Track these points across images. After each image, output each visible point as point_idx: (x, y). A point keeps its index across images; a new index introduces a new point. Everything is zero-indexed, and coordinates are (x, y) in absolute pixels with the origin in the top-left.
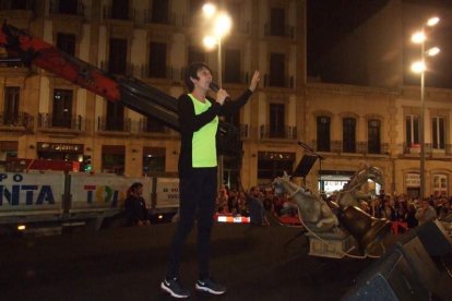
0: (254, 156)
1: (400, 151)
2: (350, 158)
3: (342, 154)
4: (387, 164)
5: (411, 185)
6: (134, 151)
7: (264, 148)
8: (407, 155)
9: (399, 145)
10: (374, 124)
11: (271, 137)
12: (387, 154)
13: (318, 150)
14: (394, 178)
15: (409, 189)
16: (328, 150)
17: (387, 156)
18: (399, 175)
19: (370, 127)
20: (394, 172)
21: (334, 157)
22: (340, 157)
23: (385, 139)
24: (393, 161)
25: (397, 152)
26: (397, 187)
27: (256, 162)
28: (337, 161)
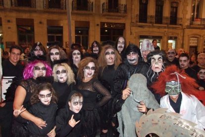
0: (98, 25)
1: (187, 23)
2: (159, 28)
3: (155, 25)
4: (180, 32)
5: (192, 44)
6: (9, 21)
7: (104, 20)
8: (192, 26)
9: (188, 19)
10: (175, 5)
11: (109, 12)
12: (181, 25)
13: (140, 22)
14: (183, 40)
15: (191, 47)
16: (146, 22)
17: (180, 27)
18: (186, 38)
19: (172, 7)
20: (183, 36)
21: (149, 27)
22: (153, 27)
23: (180, 15)
24: (184, 29)
25: (186, 24)
26: (184, 46)
27: (99, 30)
28: (151, 29)
